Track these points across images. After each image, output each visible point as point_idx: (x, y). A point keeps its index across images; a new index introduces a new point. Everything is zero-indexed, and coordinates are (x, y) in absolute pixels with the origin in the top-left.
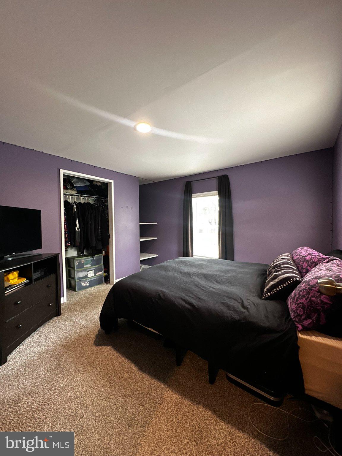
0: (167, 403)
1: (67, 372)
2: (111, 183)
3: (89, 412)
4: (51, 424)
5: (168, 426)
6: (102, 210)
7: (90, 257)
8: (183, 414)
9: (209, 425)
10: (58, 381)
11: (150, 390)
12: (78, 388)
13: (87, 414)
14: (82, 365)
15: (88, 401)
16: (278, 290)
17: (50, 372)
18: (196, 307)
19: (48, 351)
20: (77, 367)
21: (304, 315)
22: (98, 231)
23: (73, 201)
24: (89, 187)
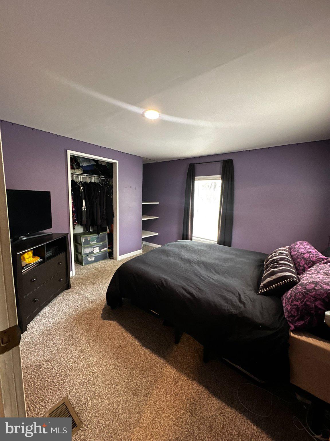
0: (166, 377)
1: (79, 343)
2: (116, 163)
3: (100, 380)
4: (69, 388)
5: (168, 397)
6: (107, 190)
7: (95, 235)
8: (180, 388)
9: (202, 399)
10: (72, 351)
11: (152, 364)
12: (89, 359)
13: (98, 382)
14: (92, 337)
15: (98, 370)
16: (274, 287)
17: (64, 342)
18: (196, 298)
19: (61, 323)
20: (87, 339)
21: (298, 317)
22: (103, 210)
23: (80, 181)
24: (95, 167)
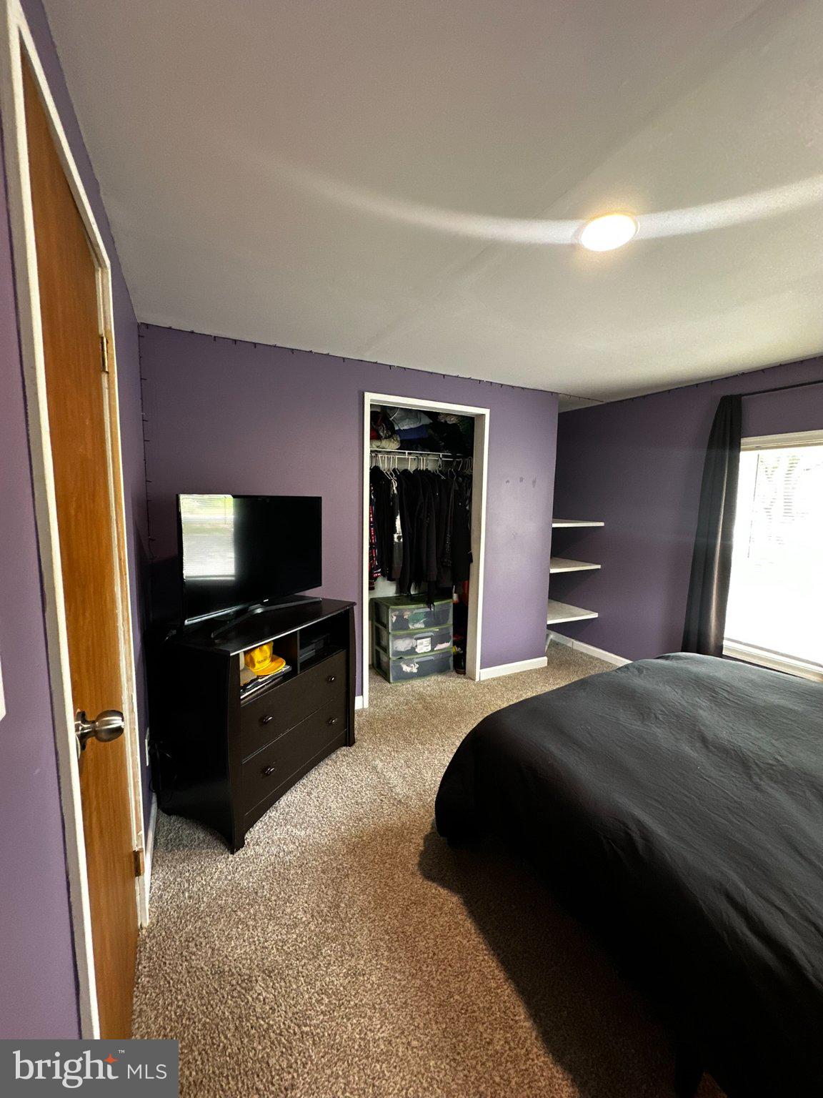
1: (351, 940)
2: (483, 416)
6: (457, 488)
7: (422, 606)
12: (370, 1018)
14: (387, 932)
17: (316, 922)
19: (318, 849)
20: (373, 934)
22: (445, 543)
23: (392, 467)
24: (430, 431)
